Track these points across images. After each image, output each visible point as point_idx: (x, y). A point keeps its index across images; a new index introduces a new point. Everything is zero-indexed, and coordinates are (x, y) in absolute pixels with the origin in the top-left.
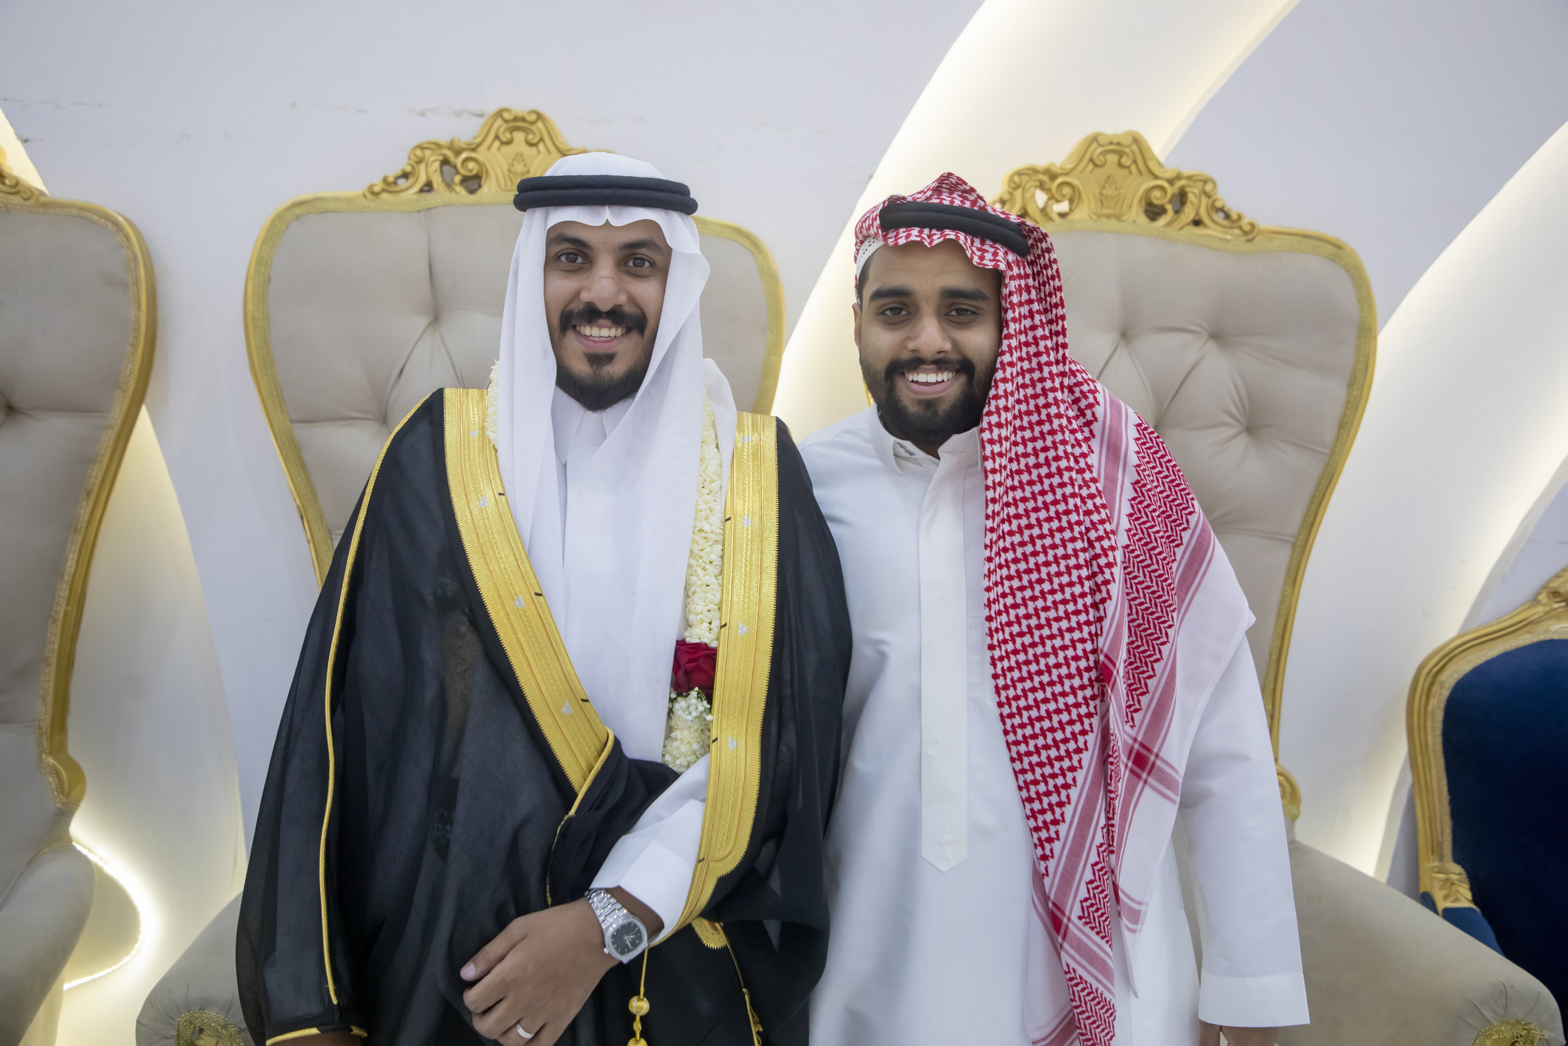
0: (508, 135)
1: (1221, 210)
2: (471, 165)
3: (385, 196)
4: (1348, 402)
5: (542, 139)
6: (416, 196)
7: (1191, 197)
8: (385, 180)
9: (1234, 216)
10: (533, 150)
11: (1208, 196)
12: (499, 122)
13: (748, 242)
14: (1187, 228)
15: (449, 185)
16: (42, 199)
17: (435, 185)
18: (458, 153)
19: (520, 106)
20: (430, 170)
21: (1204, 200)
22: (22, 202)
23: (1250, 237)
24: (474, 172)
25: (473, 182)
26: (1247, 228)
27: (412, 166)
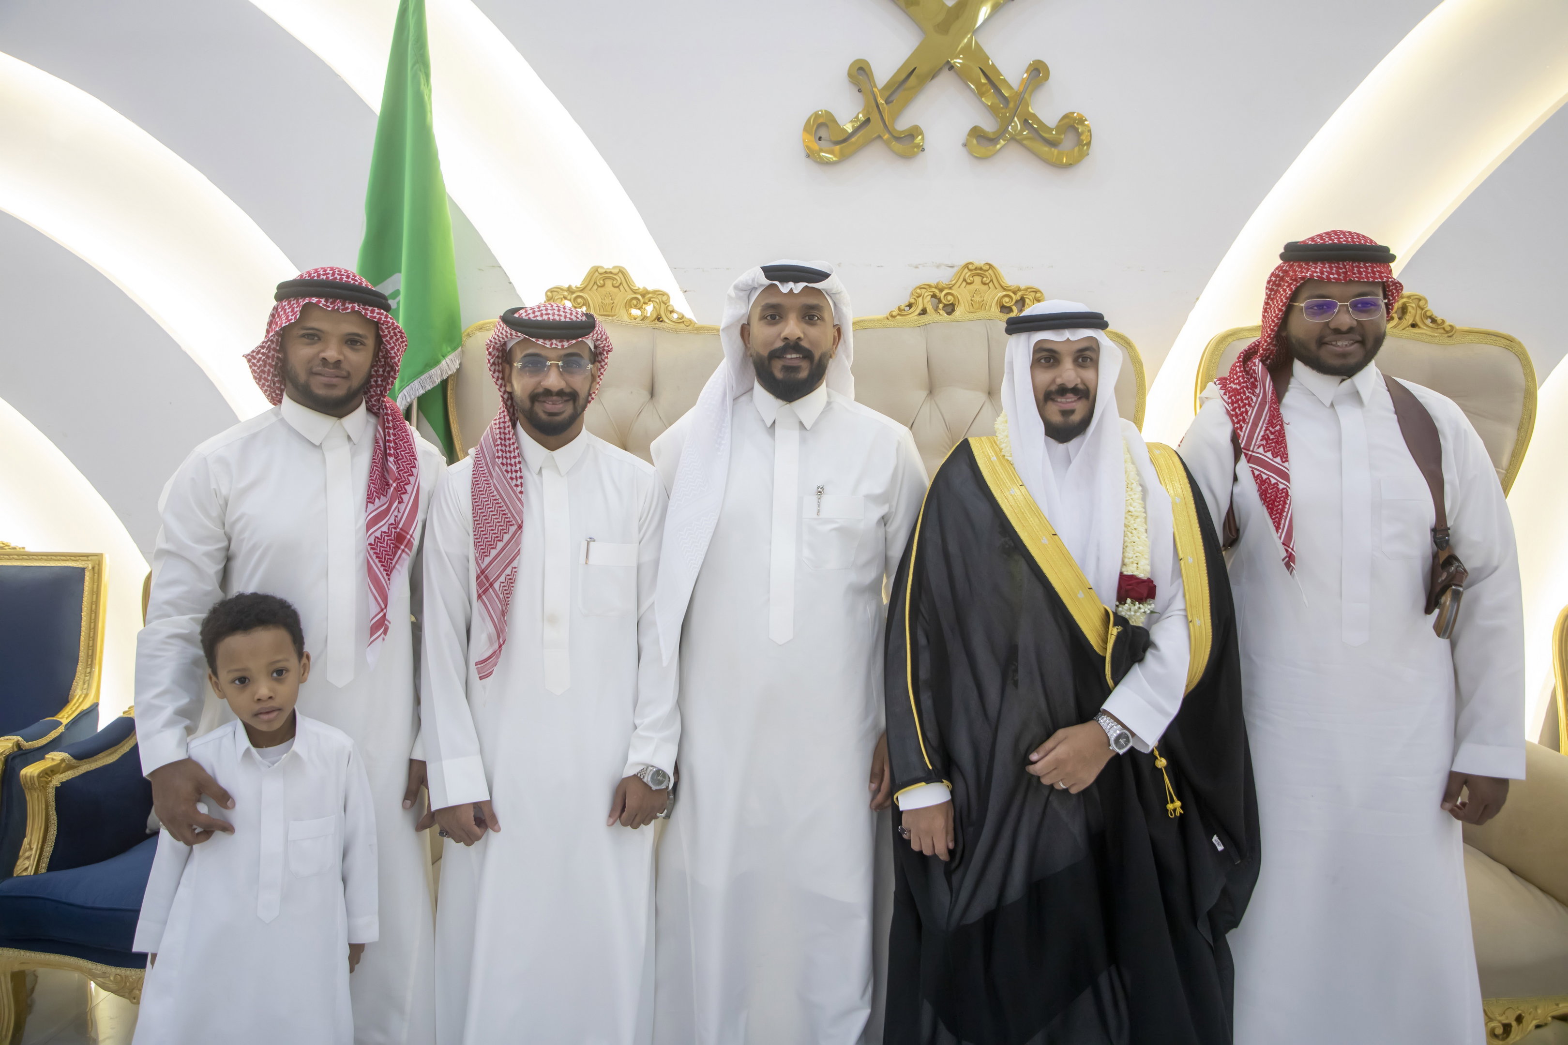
0: (971, 278)
1: (1430, 317)
2: (950, 297)
3: (898, 317)
4: (1518, 440)
5: (992, 281)
6: (916, 317)
7: (1410, 309)
8: (900, 309)
9: (1439, 322)
10: (987, 286)
11: (1422, 309)
12: (966, 270)
13: (1123, 341)
14: (1407, 328)
15: (936, 309)
16: (696, 326)
17: (928, 310)
18: (941, 290)
19: (979, 261)
20: (927, 301)
21: (1419, 311)
22: (685, 327)
23: (1450, 334)
24: (951, 302)
25: (950, 309)
26: (1448, 329)
27: (915, 299)
